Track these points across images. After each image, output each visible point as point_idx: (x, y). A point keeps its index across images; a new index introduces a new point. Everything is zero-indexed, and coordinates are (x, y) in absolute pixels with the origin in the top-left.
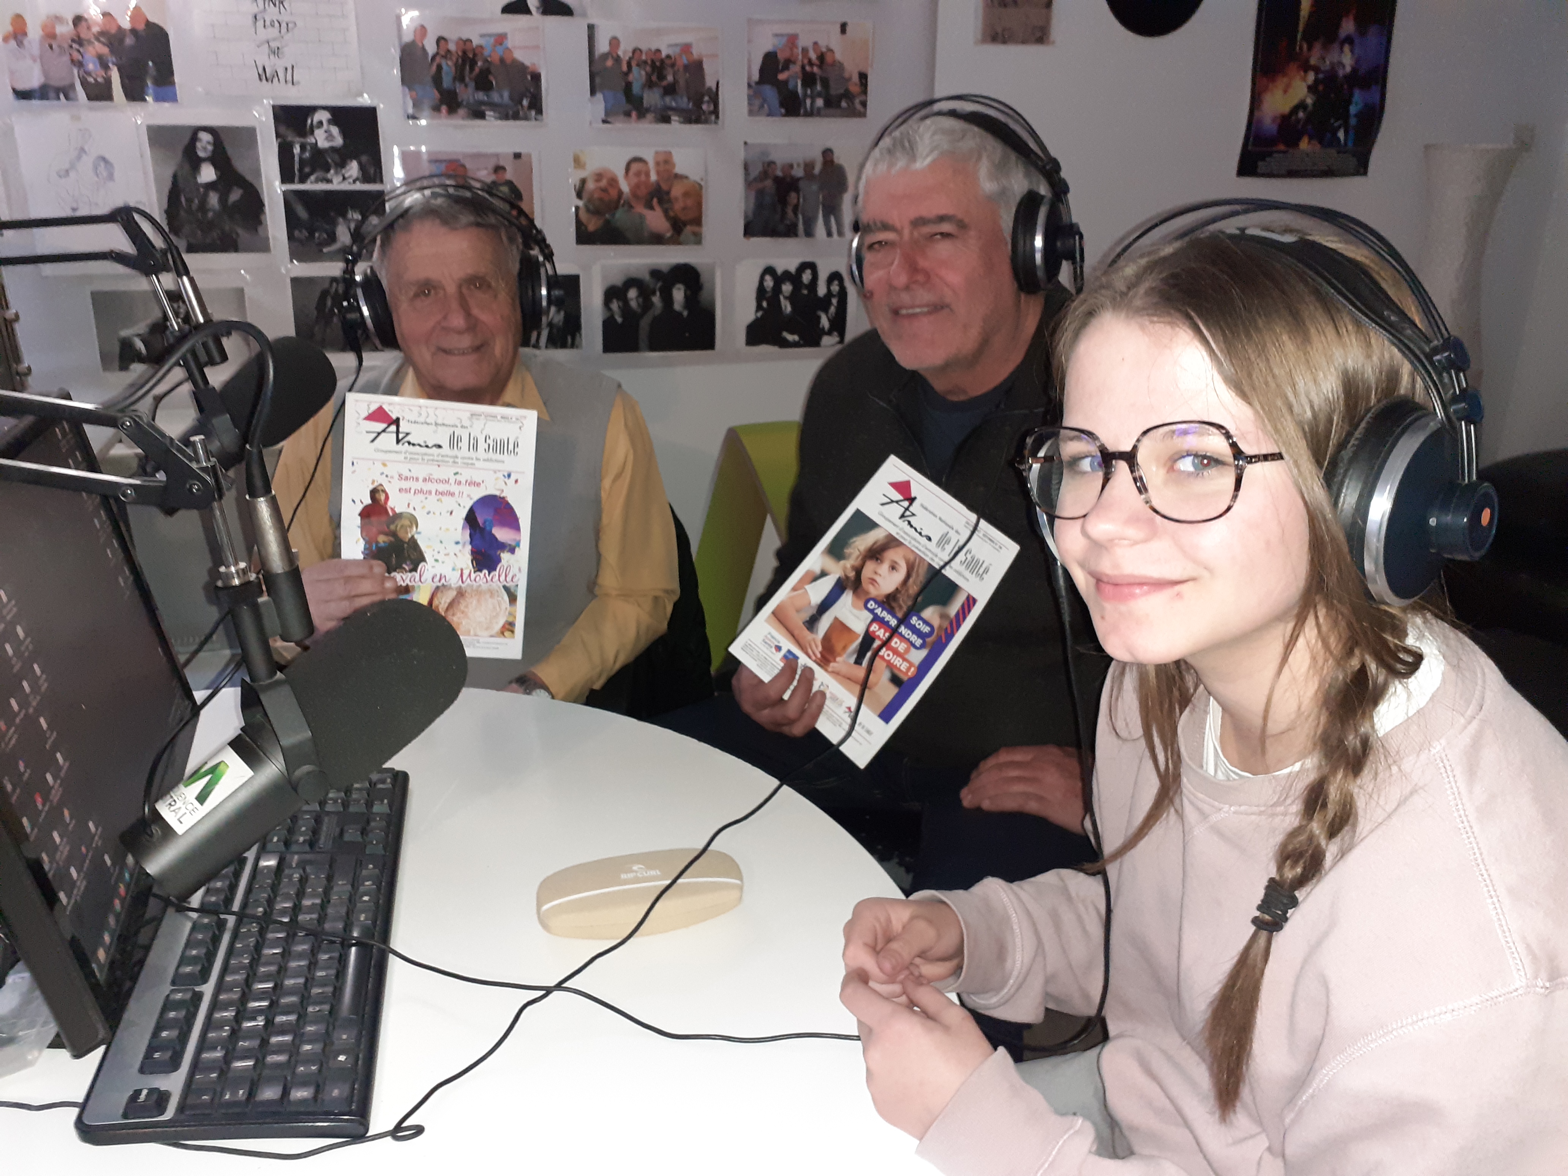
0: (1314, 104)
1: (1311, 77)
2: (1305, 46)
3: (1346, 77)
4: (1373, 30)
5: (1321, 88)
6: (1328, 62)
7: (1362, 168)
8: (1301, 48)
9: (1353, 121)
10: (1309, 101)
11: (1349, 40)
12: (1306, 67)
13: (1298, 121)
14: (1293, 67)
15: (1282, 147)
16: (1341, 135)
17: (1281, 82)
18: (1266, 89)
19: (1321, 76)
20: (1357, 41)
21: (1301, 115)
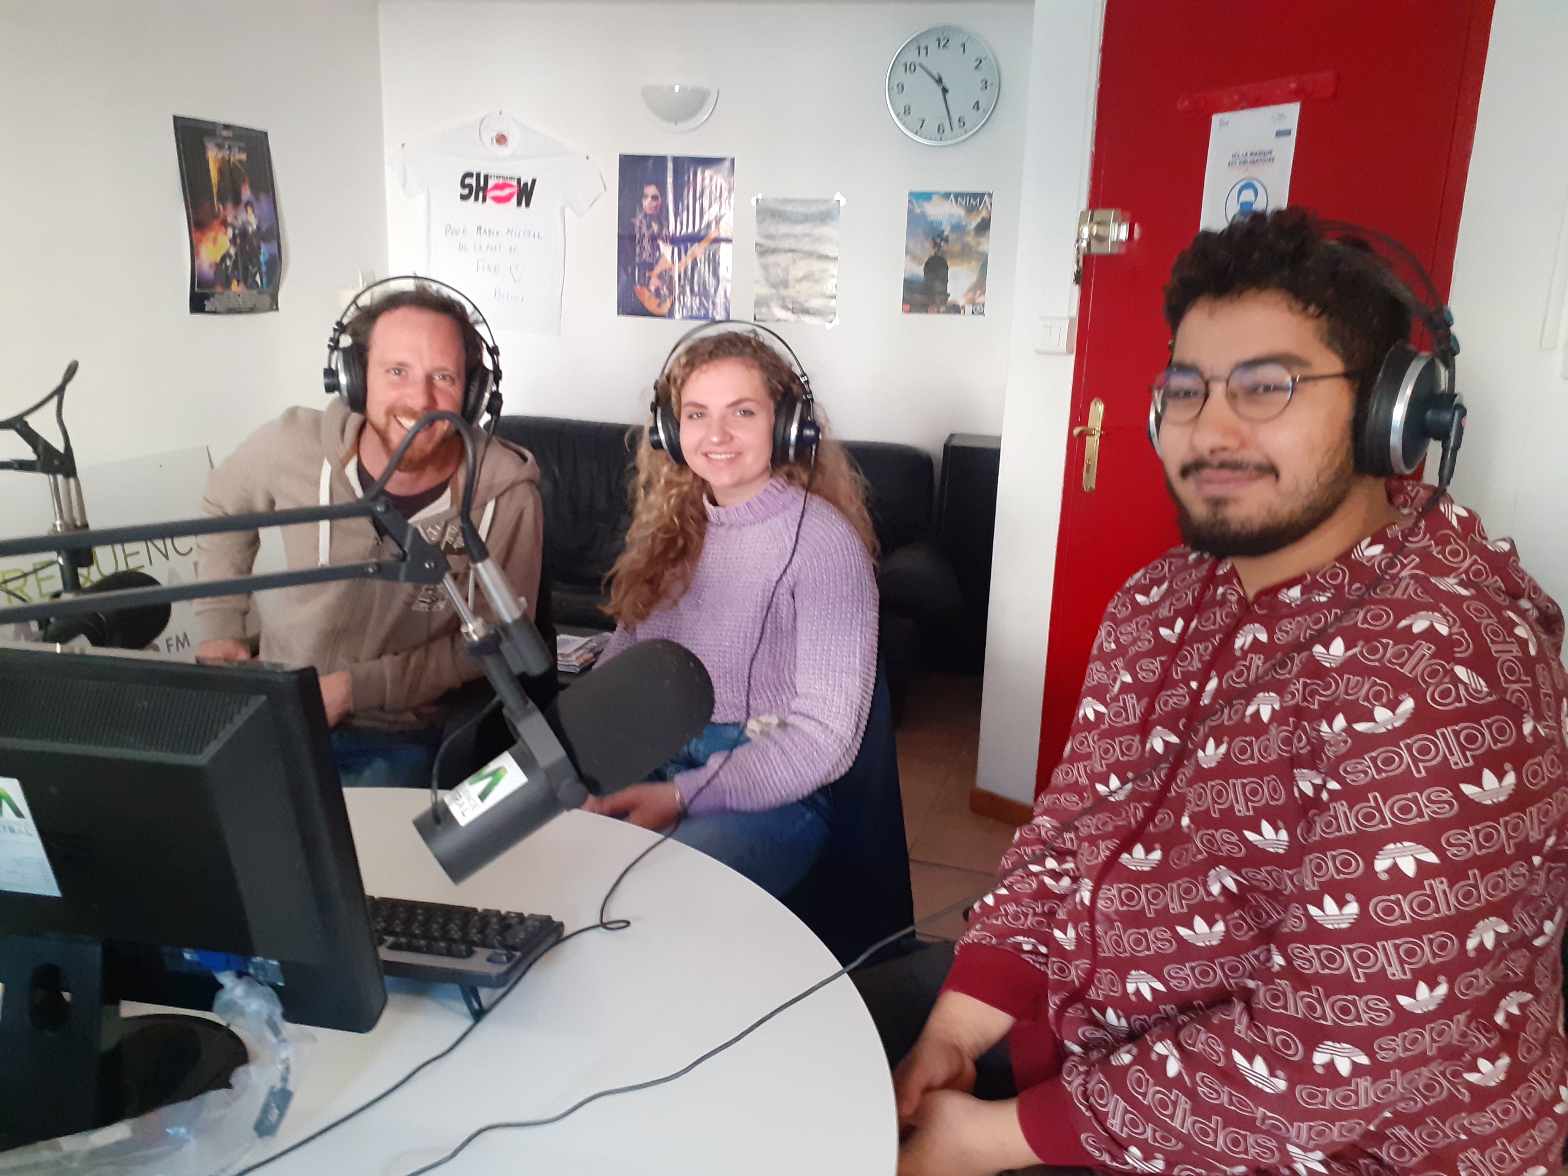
0: (236, 254)
1: (230, 232)
2: (221, 208)
3: (254, 232)
4: (263, 197)
5: (238, 241)
6: (240, 221)
7: (274, 306)
8: (219, 208)
9: (264, 268)
10: (232, 251)
11: (248, 204)
12: (225, 224)
13: (227, 267)
14: (217, 223)
15: (219, 289)
16: (258, 278)
17: (211, 235)
18: (200, 241)
19: (237, 232)
20: (255, 205)
21: (228, 263)
